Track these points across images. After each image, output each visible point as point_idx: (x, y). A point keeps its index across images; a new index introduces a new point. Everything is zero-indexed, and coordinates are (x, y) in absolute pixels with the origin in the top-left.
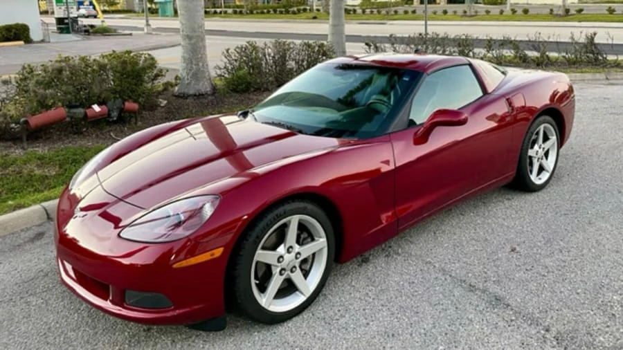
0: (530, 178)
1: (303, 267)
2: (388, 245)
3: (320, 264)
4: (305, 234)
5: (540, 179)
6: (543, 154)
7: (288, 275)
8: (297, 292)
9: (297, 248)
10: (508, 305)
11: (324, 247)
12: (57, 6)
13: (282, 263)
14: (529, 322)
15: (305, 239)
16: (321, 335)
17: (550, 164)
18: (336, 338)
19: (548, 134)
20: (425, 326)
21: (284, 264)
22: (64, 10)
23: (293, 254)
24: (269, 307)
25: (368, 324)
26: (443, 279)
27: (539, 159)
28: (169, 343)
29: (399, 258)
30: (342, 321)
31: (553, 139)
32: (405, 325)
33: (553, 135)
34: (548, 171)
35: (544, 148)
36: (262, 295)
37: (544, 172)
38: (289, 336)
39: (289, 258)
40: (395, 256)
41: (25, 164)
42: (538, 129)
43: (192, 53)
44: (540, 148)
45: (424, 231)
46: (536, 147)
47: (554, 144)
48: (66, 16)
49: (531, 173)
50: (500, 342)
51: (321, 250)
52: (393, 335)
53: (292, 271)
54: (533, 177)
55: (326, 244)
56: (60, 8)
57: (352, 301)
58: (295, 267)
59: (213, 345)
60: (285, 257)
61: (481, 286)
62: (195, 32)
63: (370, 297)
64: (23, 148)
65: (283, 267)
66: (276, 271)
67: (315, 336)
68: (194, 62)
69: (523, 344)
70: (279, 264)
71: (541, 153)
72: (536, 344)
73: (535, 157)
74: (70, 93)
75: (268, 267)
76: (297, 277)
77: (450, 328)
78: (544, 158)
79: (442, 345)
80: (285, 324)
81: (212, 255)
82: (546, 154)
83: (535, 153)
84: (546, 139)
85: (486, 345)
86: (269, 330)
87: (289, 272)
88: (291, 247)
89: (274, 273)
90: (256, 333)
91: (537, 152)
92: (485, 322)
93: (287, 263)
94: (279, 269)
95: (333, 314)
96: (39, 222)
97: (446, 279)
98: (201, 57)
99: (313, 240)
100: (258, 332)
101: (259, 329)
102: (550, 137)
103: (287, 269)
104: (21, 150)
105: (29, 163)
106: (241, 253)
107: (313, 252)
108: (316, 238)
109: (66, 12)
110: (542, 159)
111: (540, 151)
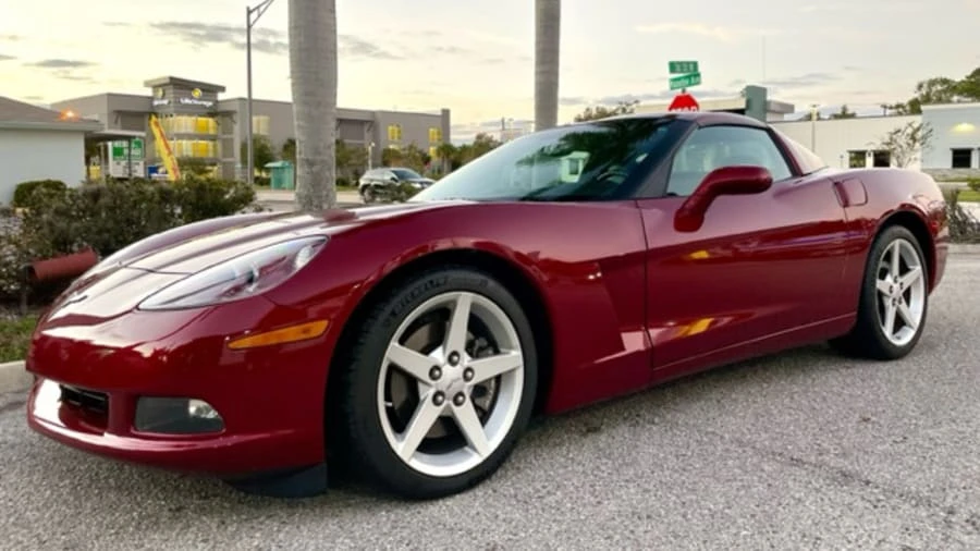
0: (881, 330)
1: (478, 401)
2: (634, 413)
3: (509, 400)
4: (482, 339)
5: (899, 338)
6: (901, 295)
7: (448, 407)
8: (466, 448)
9: (466, 360)
10: (868, 483)
11: (518, 367)
12: (114, 159)
13: (439, 381)
14: (913, 502)
15: (481, 349)
16: (508, 516)
17: (914, 312)
18: (539, 520)
19: (908, 261)
20: (712, 506)
21: (441, 384)
22: (125, 167)
23: (459, 370)
24: (410, 459)
25: (599, 503)
26: (740, 451)
27: (894, 300)
28: (214, 526)
29: (654, 428)
30: (550, 499)
31: (917, 270)
32: (671, 504)
33: (915, 264)
34: (910, 326)
35: (901, 284)
36: (399, 436)
37: (905, 328)
38: (447, 517)
39: (451, 373)
40: (648, 426)
41: (18, 333)
42: (889, 247)
43: (313, 186)
44: (895, 281)
45: (698, 400)
46: (889, 279)
47: (918, 279)
48: (126, 176)
49: (884, 324)
50: (862, 526)
51: (512, 371)
52: (649, 517)
53: (457, 404)
54: (888, 330)
55: (520, 362)
56: (118, 164)
57: (570, 475)
58: (461, 394)
59: (298, 527)
60: (444, 369)
61: (813, 459)
62: (319, 153)
63: (603, 472)
64: (20, 314)
65: (440, 389)
66: (427, 393)
67: (497, 517)
68: (315, 203)
69: (907, 529)
70: (433, 382)
71: (898, 292)
72: (933, 529)
73: (889, 297)
74: (108, 231)
75: (412, 382)
76: (466, 416)
77: (761, 508)
78: (903, 300)
79: (745, 529)
80: (441, 502)
81: (305, 331)
82: (907, 295)
83: (888, 288)
84: (904, 270)
85: (833, 530)
86: (408, 508)
87: (451, 403)
88: (455, 353)
89: (422, 397)
90: (384, 513)
91: (891, 287)
92: (827, 501)
93: (448, 383)
94: (432, 392)
95: (532, 491)
96: (20, 387)
97: (744, 452)
98: (327, 196)
99: (497, 352)
100: (388, 511)
101: (389, 508)
102: (911, 267)
103: (447, 393)
104: (15, 317)
105: (24, 332)
106: (362, 340)
107: (496, 373)
108: (502, 350)
109: (127, 170)
110: (900, 302)
111: (896, 287)
